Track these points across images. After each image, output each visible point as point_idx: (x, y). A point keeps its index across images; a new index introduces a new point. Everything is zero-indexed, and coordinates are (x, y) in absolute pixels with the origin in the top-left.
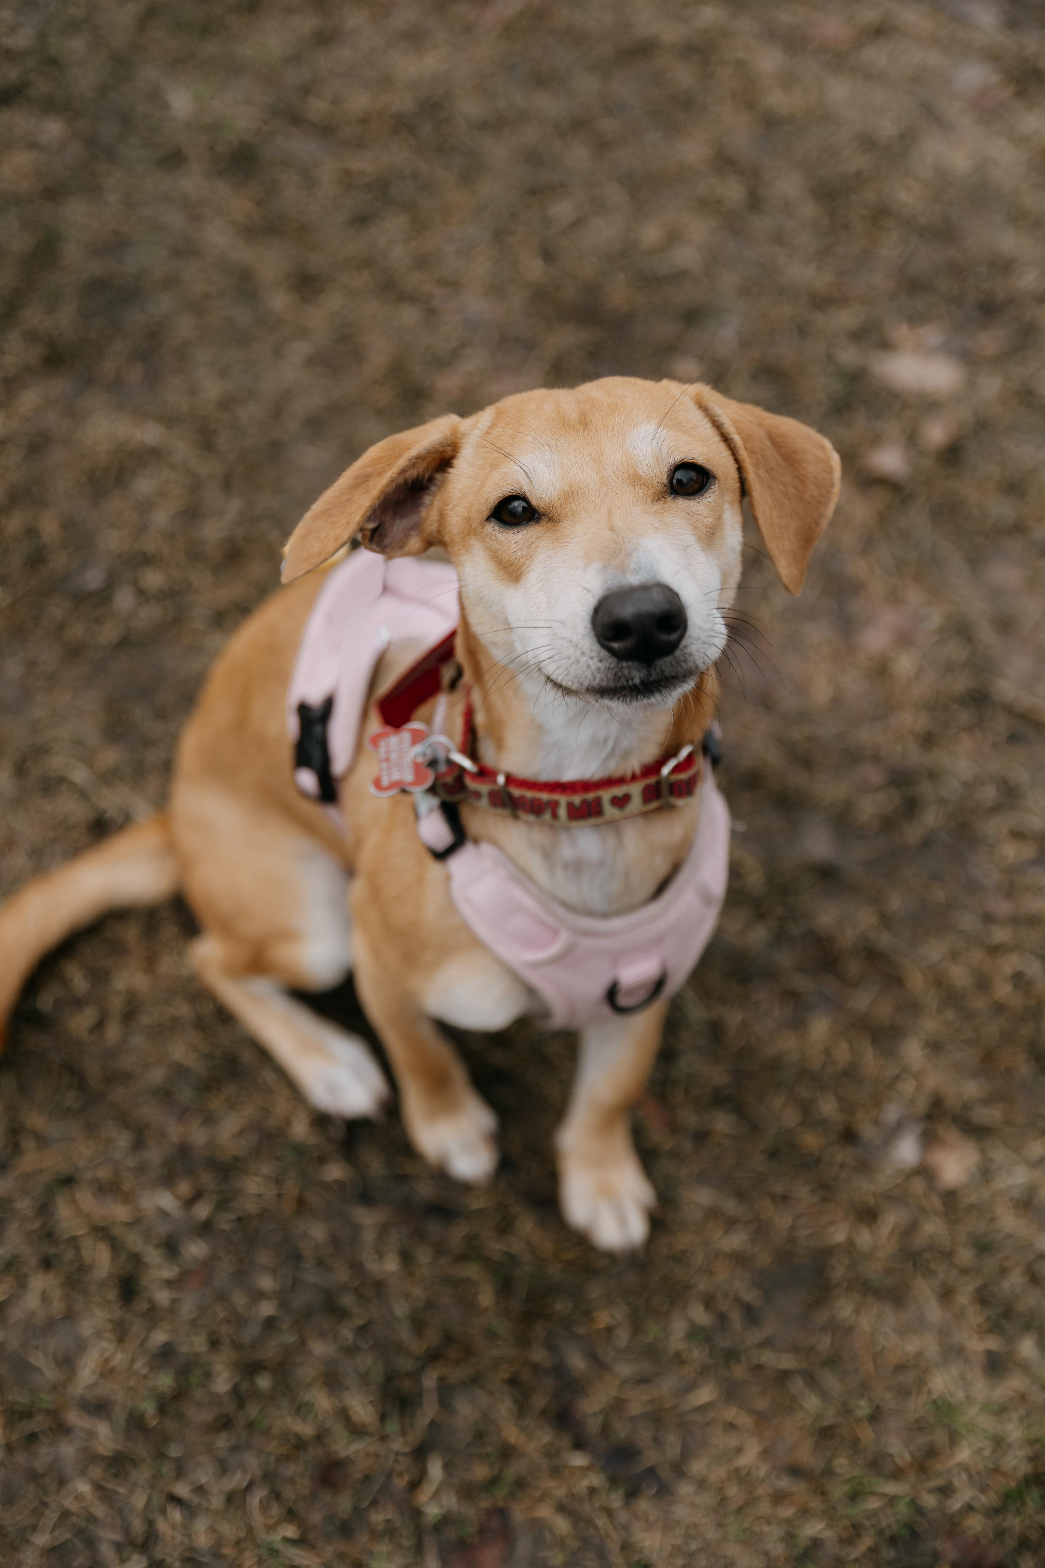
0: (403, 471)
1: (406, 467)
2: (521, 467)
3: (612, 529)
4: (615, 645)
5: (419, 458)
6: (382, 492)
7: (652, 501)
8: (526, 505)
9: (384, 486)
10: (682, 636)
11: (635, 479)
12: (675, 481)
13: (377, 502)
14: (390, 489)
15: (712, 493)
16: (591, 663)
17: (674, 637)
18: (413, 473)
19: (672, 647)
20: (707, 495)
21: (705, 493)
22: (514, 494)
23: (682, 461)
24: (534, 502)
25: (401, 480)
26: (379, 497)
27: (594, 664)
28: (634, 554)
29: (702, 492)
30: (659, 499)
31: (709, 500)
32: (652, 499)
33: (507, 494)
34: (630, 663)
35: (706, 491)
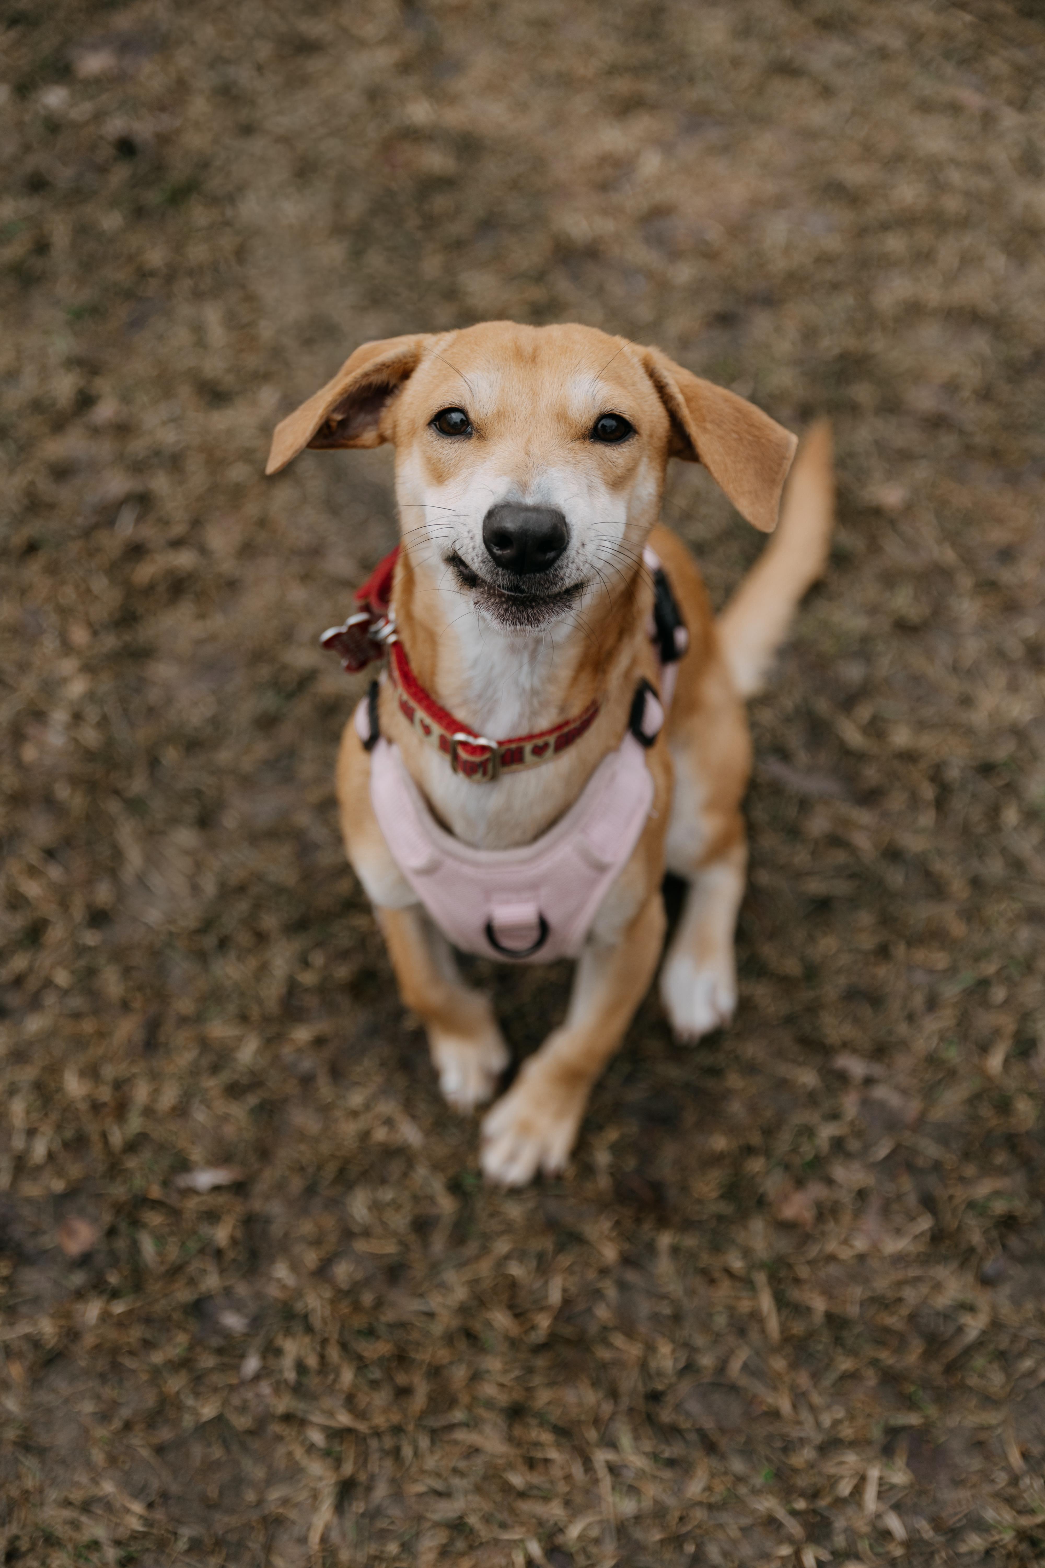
1: (370, 371)
2: (466, 381)
3: (527, 454)
4: (498, 552)
5: (384, 366)
6: (344, 390)
7: (571, 440)
8: (464, 418)
9: (346, 385)
11: (561, 416)
12: (598, 427)
13: (340, 399)
14: (353, 389)
15: (630, 446)
17: (552, 556)
19: (546, 565)
20: (623, 446)
22: (454, 406)
23: (611, 412)
25: (364, 382)
29: (620, 441)
30: (579, 440)
32: (572, 438)
33: (447, 405)
34: (505, 571)
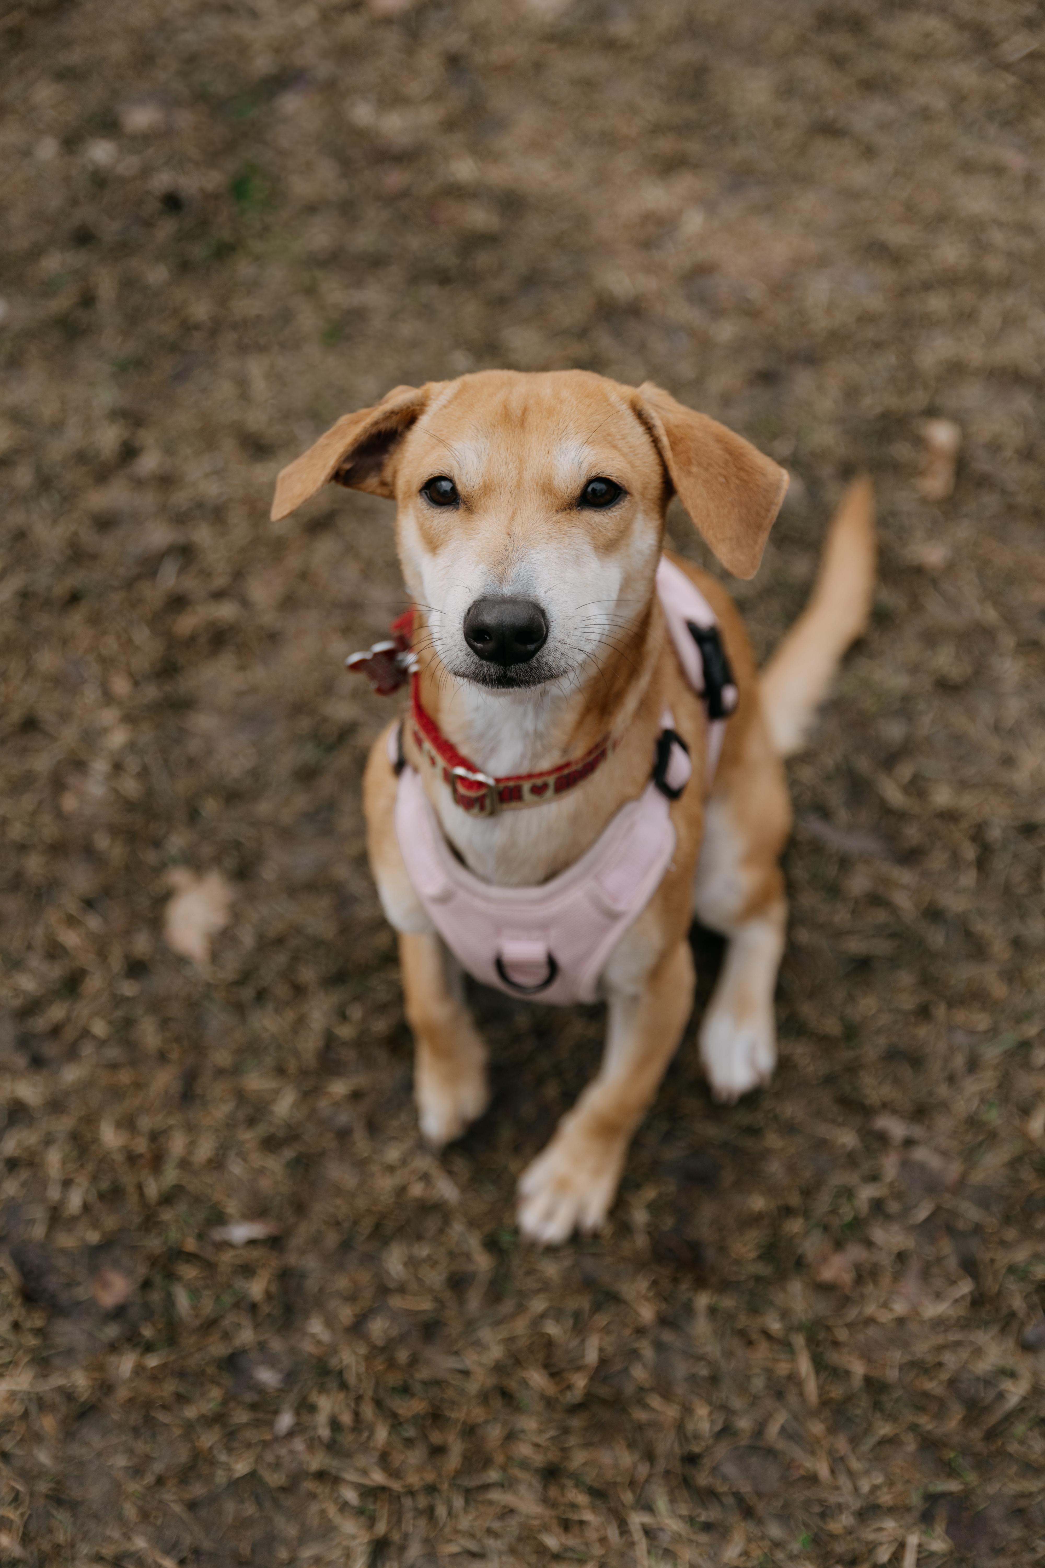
0: (376, 423)
2: (454, 452)
3: (508, 534)
4: (480, 646)
5: (393, 413)
6: (355, 440)
7: (557, 511)
8: (453, 488)
9: (357, 435)
10: (538, 649)
11: (547, 487)
12: (590, 489)
13: (351, 449)
14: (363, 438)
15: (621, 509)
16: (460, 654)
17: (531, 647)
18: (383, 426)
19: (528, 656)
20: (613, 509)
21: (612, 507)
22: (443, 475)
23: (599, 476)
24: (459, 487)
26: (352, 444)
27: (462, 656)
28: (518, 565)
29: (610, 505)
30: (563, 510)
31: (615, 514)
32: (557, 509)
33: (437, 474)
34: (489, 663)
35: (614, 506)
